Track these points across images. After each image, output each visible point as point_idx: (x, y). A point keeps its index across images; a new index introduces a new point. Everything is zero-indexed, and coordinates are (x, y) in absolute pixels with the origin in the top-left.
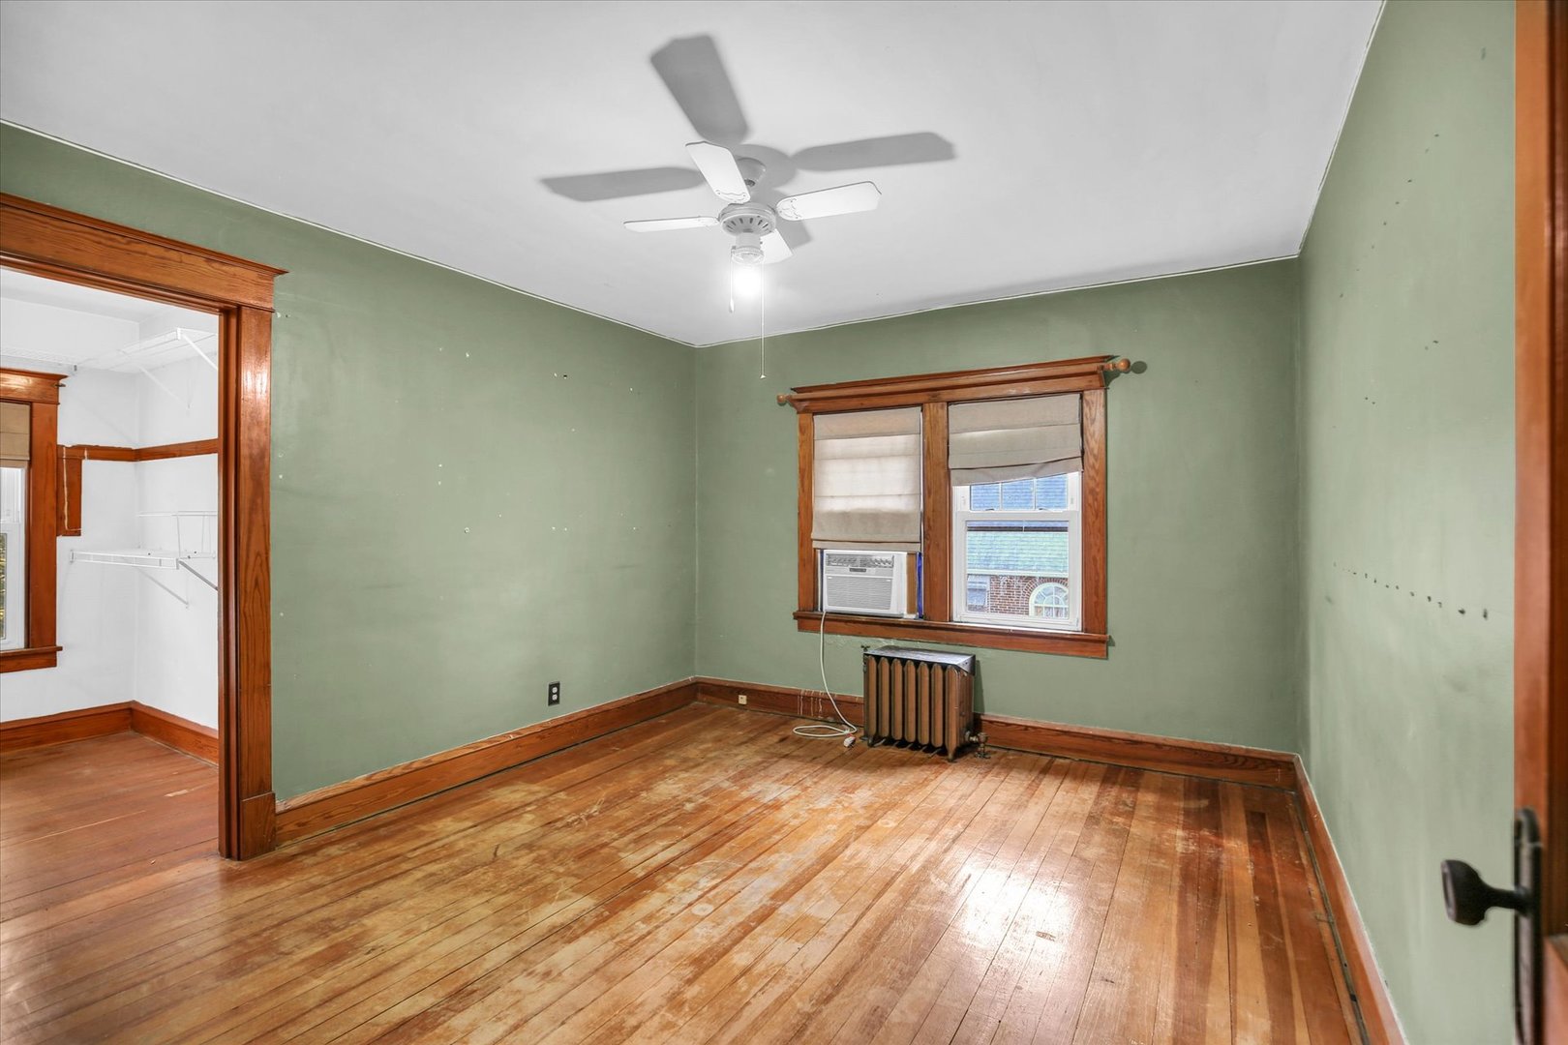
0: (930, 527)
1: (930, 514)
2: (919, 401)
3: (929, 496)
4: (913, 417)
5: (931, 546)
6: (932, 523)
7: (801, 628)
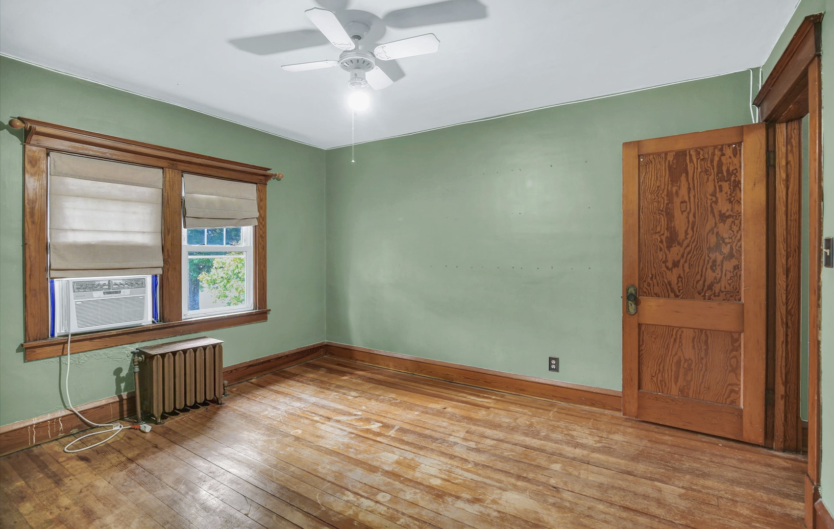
0: (169, 256)
1: (168, 246)
2: (160, 165)
3: (168, 234)
4: (156, 175)
5: (170, 270)
6: (170, 254)
7: (27, 359)
